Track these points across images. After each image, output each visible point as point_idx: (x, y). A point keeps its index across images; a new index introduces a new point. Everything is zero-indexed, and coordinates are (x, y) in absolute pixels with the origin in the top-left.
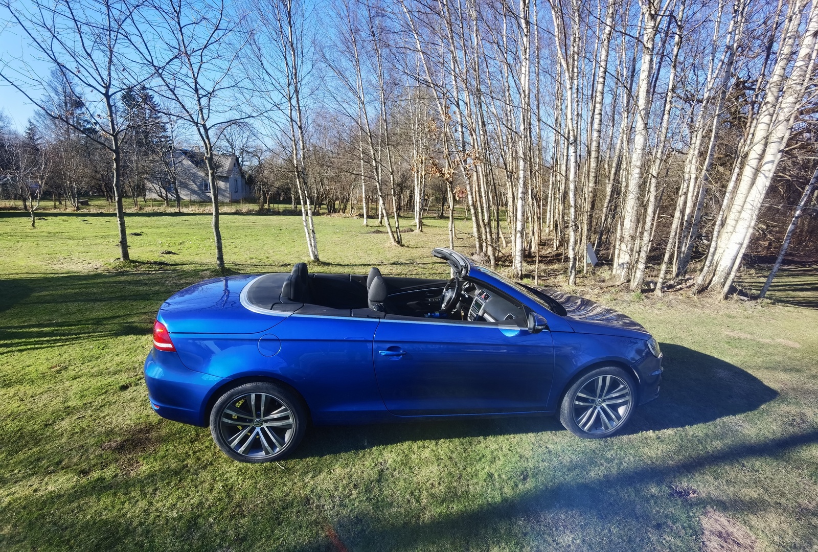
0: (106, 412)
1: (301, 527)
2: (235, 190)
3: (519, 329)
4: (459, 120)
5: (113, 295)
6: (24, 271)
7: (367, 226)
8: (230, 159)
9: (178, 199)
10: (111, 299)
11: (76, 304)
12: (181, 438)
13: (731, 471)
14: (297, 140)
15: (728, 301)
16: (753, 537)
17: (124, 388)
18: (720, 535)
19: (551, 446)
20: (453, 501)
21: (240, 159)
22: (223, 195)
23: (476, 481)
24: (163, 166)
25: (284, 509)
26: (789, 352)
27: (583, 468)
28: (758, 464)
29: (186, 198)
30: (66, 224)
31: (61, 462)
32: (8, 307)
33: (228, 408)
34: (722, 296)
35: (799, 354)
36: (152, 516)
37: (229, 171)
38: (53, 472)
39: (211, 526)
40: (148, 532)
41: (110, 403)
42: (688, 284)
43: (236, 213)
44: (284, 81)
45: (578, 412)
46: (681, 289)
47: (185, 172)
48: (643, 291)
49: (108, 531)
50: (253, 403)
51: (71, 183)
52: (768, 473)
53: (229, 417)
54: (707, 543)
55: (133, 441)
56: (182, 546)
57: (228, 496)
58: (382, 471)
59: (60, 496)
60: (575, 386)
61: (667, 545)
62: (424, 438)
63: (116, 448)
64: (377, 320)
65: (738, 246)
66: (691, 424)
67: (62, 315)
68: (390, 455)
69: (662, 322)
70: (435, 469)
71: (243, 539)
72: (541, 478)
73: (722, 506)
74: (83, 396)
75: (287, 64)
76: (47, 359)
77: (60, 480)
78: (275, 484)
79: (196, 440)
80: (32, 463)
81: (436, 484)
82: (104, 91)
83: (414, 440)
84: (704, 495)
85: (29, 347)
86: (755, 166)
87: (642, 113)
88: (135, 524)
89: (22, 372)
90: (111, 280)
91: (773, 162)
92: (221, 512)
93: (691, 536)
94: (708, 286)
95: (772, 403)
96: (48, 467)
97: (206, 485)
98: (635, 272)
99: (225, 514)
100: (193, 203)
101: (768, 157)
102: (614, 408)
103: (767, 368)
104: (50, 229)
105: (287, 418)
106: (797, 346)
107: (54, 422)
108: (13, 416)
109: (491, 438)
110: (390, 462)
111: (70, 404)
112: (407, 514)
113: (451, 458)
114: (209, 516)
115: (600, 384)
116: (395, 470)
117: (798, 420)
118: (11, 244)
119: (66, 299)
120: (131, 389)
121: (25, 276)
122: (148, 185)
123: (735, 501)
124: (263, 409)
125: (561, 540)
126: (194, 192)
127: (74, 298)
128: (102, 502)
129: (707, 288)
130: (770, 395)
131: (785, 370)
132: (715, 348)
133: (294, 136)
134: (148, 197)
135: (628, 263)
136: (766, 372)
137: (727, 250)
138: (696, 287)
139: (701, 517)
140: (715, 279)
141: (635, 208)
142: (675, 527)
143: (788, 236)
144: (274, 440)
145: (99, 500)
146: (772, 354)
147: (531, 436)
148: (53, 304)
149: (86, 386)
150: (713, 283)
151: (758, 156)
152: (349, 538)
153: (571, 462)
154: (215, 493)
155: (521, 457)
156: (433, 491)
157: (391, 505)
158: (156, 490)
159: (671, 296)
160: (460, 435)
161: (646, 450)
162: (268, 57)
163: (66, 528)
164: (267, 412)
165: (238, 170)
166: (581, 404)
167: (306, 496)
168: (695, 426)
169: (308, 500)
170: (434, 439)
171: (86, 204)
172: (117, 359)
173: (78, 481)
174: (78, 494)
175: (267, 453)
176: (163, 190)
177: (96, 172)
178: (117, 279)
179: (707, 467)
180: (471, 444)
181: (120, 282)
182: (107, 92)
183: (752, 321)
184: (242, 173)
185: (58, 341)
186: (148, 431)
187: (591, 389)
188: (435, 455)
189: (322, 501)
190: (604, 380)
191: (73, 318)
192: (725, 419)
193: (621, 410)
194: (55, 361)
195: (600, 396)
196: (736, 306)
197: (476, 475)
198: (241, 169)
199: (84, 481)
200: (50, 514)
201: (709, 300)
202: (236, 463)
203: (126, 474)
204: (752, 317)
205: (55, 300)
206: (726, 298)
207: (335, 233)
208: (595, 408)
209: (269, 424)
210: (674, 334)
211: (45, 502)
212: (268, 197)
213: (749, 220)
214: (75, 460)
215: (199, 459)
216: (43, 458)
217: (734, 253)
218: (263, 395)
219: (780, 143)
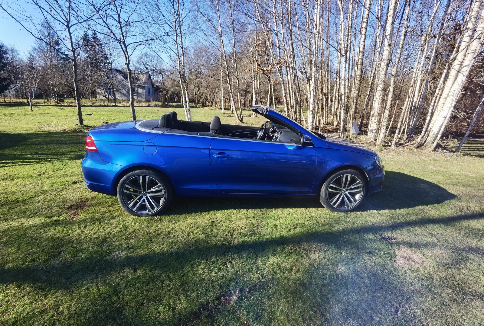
0: (64, 193)
1: (163, 244)
2: (148, 94)
3: (296, 145)
4: (278, 45)
5: (73, 141)
6: (24, 130)
7: (224, 113)
8: (145, 76)
9: (115, 99)
10: (71, 143)
11: (52, 145)
12: (103, 205)
13: (418, 230)
14: (180, 55)
15: (435, 152)
16: (424, 259)
17: (75, 183)
18: (405, 258)
19: (313, 214)
20: (252, 236)
21: (152, 77)
22: (141, 97)
23: (266, 227)
24: (106, 78)
25: (155, 236)
26: (468, 179)
27: (331, 225)
28: (435, 227)
29: (120, 99)
30: (50, 109)
31: (37, 213)
32: (14, 146)
33: (127, 184)
34: (432, 149)
35: (474, 180)
36: (83, 237)
37: (145, 83)
38: (33, 217)
39: (114, 242)
40: (80, 243)
41: (66, 189)
42: (412, 143)
43: (148, 106)
44: (172, 19)
45: (331, 196)
46: (407, 145)
47: (119, 82)
48: (383, 146)
49: (59, 242)
50: (141, 181)
51: (53, 88)
52: (441, 232)
53: (128, 189)
54: (397, 261)
55: (77, 205)
56: (98, 249)
57: (125, 230)
58: (214, 221)
59: (35, 226)
60: (329, 180)
61: (373, 261)
62: (240, 208)
63: (67, 208)
64: (213, 138)
65: (444, 118)
66: (400, 208)
67: (44, 150)
68: (220, 215)
69: (392, 161)
70: (244, 221)
71: (132, 248)
72: (304, 228)
73: (410, 245)
74: (51, 186)
75: (174, 10)
76: (34, 169)
77: (36, 220)
78: (152, 226)
79: (111, 206)
80: (21, 213)
81: (243, 228)
82: (66, 24)
83: (235, 209)
84: (400, 240)
85: (24, 163)
86: (457, 70)
87: (388, 37)
88: (74, 239)
89: (20, 175)
90: (73, 134)
91: (468, 65)
92: (121, 237)
93: (388, 257)
94: (424, 144)
95: (451, 201)
96: (30, 215)
97: (114, 225)
98: (379, 135)
99: (122, 237)
100: (123, 101)
101: (466, 63)
102: (353, 195)
103: (452, 185)
104: (41, 112)
105: (161, 191)
106: (474, 175)
107: (35, 196)
108: (13, 193)
109: (280, 210)
110: (219, 218)
111: (44, 189)
112: (224, 240)
113: (254, 217)
114: (114, 238)
115: (344, 179)
116: (221, 221)
117: (465, 209)
118: (18, 118)
119: (46, 143)
120: (78, 184)
121: (25, 132)
122: (98, 90)
123: (418, 243)
124: (147, 185)
125: (312, 257)
126: (124, 95)
127: (51, 143)
128: (56, 230)
129: (423, 145)
130: (452, 196)
131: (463, 186)
132: (422, 174)
133: (178, 53)
134: (98, 98)
135: (375, 129)
136: (451, 187)
137: (437, 121)
138: (416, 144)
139: (396, 250)
140: (429, 139)
141: (381, 96)
142: (379, 253)
143: (476, 114)
144: (153, 204)
145: (55, 229)
146: (457, 179)
147: (303, 210)
148: (39, 145)
149: (54, 181)
150: (427, 141)
151: (460, 63)
152: (189, 250)
153: (325, 222)
154: (118, 229)
155: (294, 218)
156: (241, 231)
157: (216, 236)
158: (86, 226)
159: (401, 149)
160: (261, 207)
161: (370, 219)
162: (163, 5)
163: (37, 239)
164: (149, 188)
165: (150, 82)
166: (333, 191)
167: (169, 232)
168: (402, 210)
169: (169, 233)
170: (246, 208)
171: (62, 101)
172: (72, 170)
173: (45, 221)
174: (44, 226)
175: (149, 211)
176: (106, 94)
177: (68, 82)
178: (76, 134)
179: (405, 227)
180: (266, 211)
181: (78, 136)
182: (68, 24)
183: (449, 163)
184: (153, 84)
185: (41, 161)
186: (85, 202)
187: (338, 182)
188: (245, 216)
189: (177, 234)
190: (347, 177)
191: (49, 152)
192: (421, 207)
193: (357, 197)
194: (38, 170)
195: (344, 187)
196: (440, 155)
197: (267, 225)
198: (151, 82)
199: (48, 220)
200: (29, 233)
201: (424, 151)
202: (132, 216)
203: (71, 219)
204: (449, 161)
205: (40, 143)
206: (435, 150)
207: (205, 116)
208: (341, 194)
209: (150, 195)
210: (399, 167)
211: (27, 228)
212: (167, 98)
213: (451, 102)
214: (45, 212)
215: (111, 214)
216: (27, 211)
217: (441, 123)
218: (147, 177)
219: (474, 53)
